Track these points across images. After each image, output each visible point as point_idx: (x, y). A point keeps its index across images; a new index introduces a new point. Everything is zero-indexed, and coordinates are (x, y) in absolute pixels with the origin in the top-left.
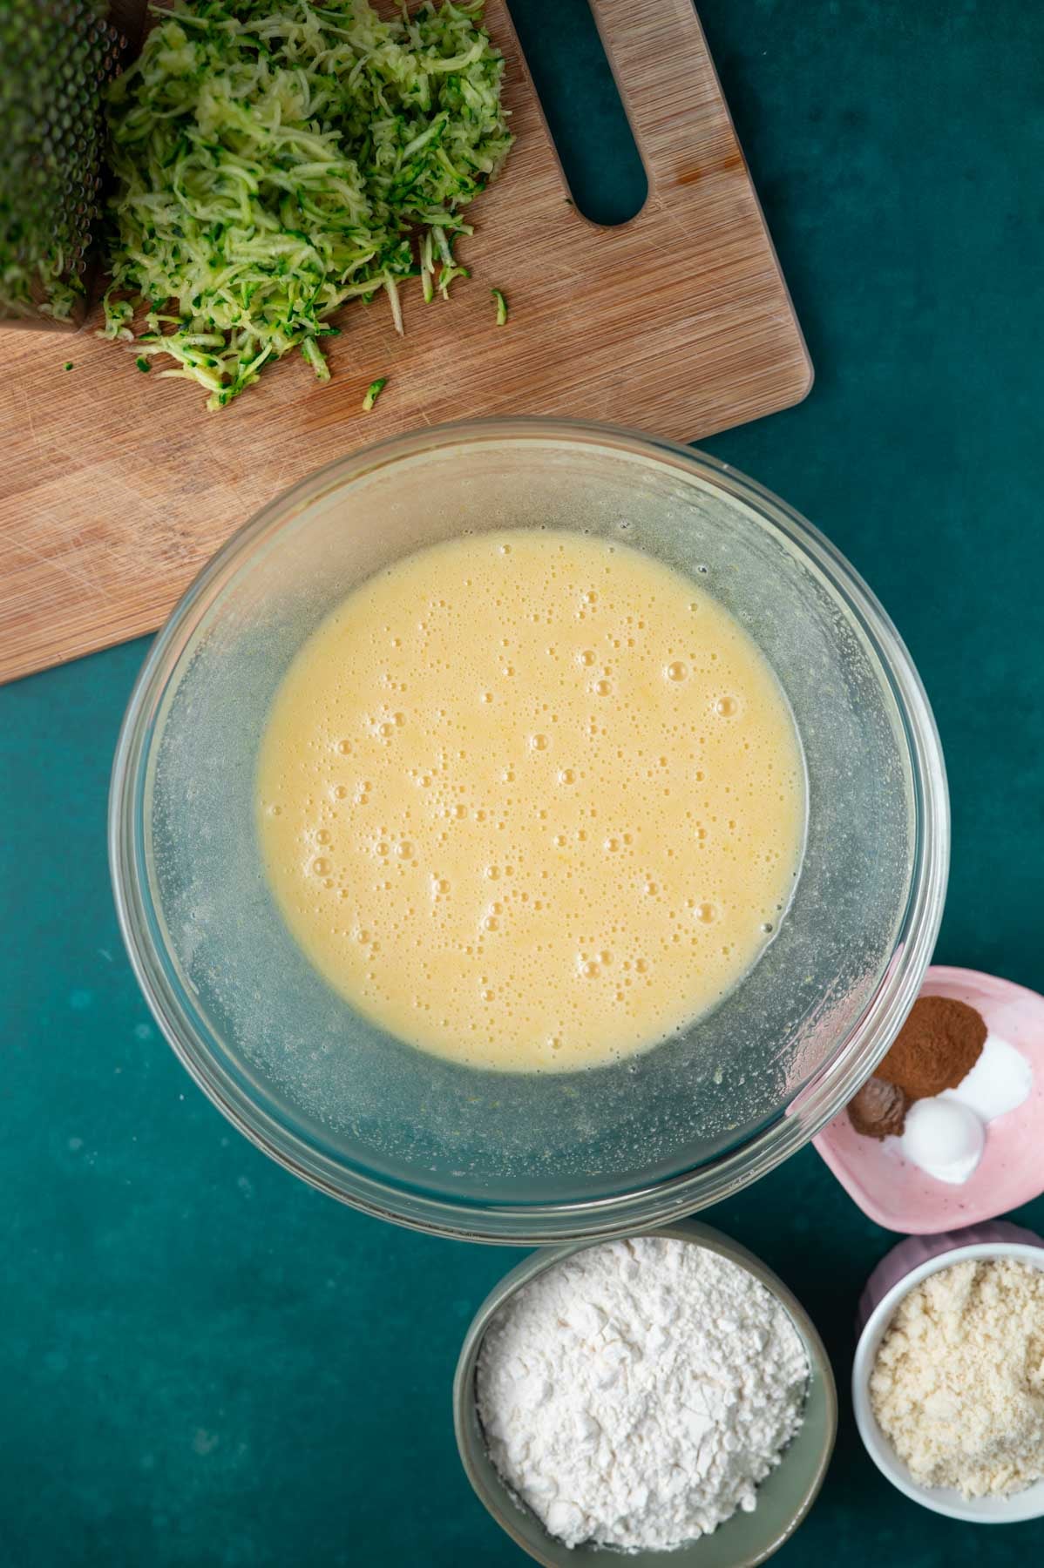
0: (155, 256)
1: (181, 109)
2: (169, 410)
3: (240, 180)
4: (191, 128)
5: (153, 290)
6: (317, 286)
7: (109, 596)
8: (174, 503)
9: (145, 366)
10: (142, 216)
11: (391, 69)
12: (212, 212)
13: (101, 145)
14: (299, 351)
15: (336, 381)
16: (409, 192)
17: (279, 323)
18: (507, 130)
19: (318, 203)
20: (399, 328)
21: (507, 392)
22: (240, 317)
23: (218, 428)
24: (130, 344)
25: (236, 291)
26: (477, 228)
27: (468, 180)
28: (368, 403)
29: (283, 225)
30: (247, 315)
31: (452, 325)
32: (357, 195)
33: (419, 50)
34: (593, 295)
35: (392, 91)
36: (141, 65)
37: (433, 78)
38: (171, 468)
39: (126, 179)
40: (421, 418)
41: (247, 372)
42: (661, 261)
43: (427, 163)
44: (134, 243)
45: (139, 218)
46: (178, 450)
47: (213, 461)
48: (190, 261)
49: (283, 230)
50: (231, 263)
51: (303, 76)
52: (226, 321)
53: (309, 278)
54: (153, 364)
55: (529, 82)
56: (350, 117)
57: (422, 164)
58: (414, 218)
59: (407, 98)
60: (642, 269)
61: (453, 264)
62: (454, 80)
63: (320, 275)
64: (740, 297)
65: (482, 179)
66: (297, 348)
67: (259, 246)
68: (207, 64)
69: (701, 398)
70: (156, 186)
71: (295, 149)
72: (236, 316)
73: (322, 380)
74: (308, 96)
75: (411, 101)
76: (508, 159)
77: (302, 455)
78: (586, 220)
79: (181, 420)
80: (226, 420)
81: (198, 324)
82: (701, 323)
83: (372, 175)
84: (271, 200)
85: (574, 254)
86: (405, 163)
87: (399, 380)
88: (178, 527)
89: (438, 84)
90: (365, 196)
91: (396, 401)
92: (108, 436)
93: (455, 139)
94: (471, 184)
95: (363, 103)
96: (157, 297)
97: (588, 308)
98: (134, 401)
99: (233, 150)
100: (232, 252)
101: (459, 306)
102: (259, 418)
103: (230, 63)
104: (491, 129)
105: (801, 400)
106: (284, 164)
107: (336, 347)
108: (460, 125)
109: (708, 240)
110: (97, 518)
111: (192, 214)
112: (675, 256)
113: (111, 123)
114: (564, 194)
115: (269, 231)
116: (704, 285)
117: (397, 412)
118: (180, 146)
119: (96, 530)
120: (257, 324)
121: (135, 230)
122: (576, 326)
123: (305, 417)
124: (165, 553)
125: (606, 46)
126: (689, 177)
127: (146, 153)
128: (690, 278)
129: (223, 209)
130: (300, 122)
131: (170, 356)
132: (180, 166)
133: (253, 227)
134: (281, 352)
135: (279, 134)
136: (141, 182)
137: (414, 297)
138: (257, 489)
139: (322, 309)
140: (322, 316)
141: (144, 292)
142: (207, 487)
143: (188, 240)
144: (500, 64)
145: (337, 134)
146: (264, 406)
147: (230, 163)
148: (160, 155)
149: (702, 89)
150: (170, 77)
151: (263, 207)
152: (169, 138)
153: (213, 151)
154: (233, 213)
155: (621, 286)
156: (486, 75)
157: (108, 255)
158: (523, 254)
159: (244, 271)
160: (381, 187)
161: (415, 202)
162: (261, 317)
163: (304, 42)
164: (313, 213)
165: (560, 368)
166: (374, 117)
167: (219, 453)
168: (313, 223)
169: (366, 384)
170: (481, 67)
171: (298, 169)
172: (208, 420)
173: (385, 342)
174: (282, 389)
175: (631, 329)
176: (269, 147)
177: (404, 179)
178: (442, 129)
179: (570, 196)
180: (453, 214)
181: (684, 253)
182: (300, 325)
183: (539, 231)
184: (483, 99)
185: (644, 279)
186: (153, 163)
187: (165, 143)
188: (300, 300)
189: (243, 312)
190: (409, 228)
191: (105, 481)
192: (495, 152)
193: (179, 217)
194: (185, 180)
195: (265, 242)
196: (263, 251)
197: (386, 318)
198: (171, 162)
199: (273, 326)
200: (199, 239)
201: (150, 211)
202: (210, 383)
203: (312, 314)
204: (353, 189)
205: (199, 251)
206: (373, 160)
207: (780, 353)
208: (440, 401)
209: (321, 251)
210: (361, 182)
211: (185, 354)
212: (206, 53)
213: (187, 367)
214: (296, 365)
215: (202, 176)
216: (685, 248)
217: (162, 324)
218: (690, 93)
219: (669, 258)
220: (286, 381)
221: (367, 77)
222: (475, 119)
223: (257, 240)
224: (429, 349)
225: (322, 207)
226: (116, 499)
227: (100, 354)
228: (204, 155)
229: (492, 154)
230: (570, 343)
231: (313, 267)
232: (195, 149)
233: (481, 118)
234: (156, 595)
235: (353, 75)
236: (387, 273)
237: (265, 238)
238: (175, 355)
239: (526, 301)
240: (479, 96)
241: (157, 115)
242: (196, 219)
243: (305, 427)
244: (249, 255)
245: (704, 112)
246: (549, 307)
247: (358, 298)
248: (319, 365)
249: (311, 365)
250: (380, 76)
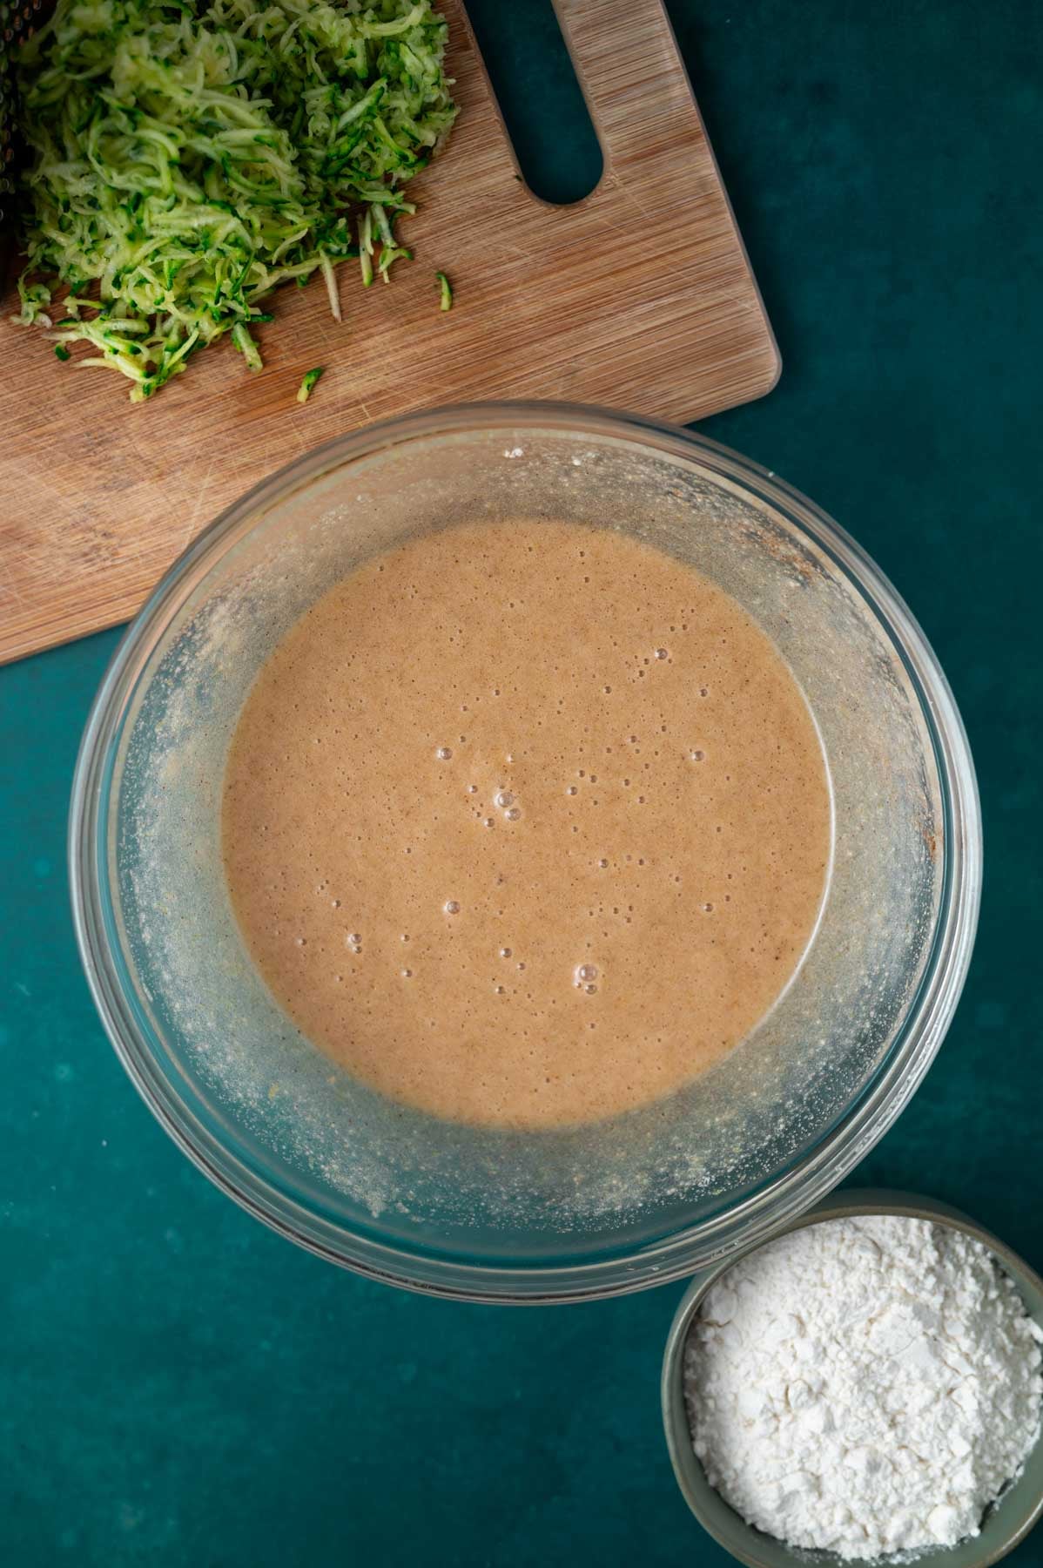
0: (72, 233)
1: (97, 70)
2: (90, 402)
3: (159, 146)
4: (107, 90)
5: (72, 272)
6: (245, 264)
7: (25, 601)
8: (95, 502)
9: (64, 354)
10: (57, 189)
11: (325, 33)
12: (130, 180)
13: (11, 111)
14: (229, 338)
15: (268, 370)
16: (344, 165)
17: (206, 308)
18: (451, 100)
19: (246, 174)
20: (336, 313)
21: (453, 382)
22: (163, 299)
23: (142, 421)
24: (48, 331)
25: (158, 270)
26: (420, 207)
27: (409, 153)
28: (302, 395)
29: (207, 196)
30: (170, 296)
31: (394, 311)
32: (288, 167)
33: (357, 14)
34: (545, 279)
35: (326, 57)
36: (55, 23)
37: (371, 44)
38: (92, 464)
39: (39, 148)
40: (360, 410)
41: (172, 360)
42: (618, 242)
43: (363, 134)
44: (49, 219)
45: (53, 191)
46: (99, 444)
47: (138, 457)
48: (108, 236)
49: (207, 200)
50: (151, 237)
51: (230, 40)
52: (148, 303)
53: (236, 253)
54: (73, 352)
55: (475, 50)
56: (281, 84)
57: (358, 136)
58: (351, 195)
59: (342, 64)
60: (595, 251)
61: (394, 245)
62: (393, 45)
63: (248, 252)
64: (703, 280)
65: (425, 155)
66: (227, 335)
67: (180, 217)
68: (126, 21)
69: (661, 389)
70: (71, 154)
71: (219, 113)
72: (159, 298)
73: (253, 369)
74: (235, 60)
75: (346, 67)
76: (453, 132)
77: (232, 449)
78: (536, 198)
79: (101, 413)
80: (150, 413)
81: (120, 308)
82: (662, 308)
83: (304, 147)
84: (193, 168)
85: (525, 234)
86: (340, 134)
87: (337, 370)
88: (99, 527)
89: (375, 49)
90: (296, 169)
91: (334, 393)
92: (24, 430)
93: (395, 109)
94: (412, 158)
95: (295, 69)
96: (75, 280)
97: (538, 292)
98: (53, 391)
99: (151, 114)
100: (152, 225)
101: (401, 290)
102: (187, 410)
103: (151, 23)
104: (433, 99)
105: (768, 391)
106: (207, 129)
107: (270, 333)
108: (399, 94)
109: (667, 220)
110: (12, 517)
111: (108, 182)
112: (631, 238)
113: (22, 87)
114: (512, 170)
115: (191, 202)
116: (664, 268)
117: (334, 404)
118: (96, 109)
119: (11, 530)
120: (183, 309)
121: (50, 205)
122: (527, 312)
123: (236, 409)
124: (85, 555)
125: (558, 10)
126: (647, 153)
127: (60, 120)
128: (648, 260)
129: (142, 178)
130: (227, 86)
131: (91, 343)
132: (95, 132)
133: (174, 196)
134: (209, 339)
135: (202, 97)
136: (56, 150)
137: (352, 281)
138: (184, 487)
139: (252, 292)
140: (253, 301)
141: (62, 274)
142: (130, 484)
143: (106, 213)
144: (443, 29)
145: (268, 103)
146: (191, 397)
147: (147, 127)
148: (75, 120)
149: (660, 58)
150: (85, 36)
151: (184, 176)
152: (83, 102)
153: (130, 114)
154: (152, 182)
155: (574, 268)
156: (427, 40)
157: (23, 235)
158: (469, 234)
159: (165, 245)
160: (314, 159)
161: (351, 176)
162: (185, 301)
163: (232, 5)
164: (240, 184)
165: (509, 357)
166: (307, 84)
167: (143, 448)
168: (240, 195)
169: (300, 374)
170: (422, 32)
171: (223, 136)
172: (131, 412)
173: (321, 328)
174: (212, 378)
175: (585, 315)
176: (191, 111)
177: (339, 151)
178: (379, 97)
179: (519, 173)
180: (394, 191)
181: (641, 234)
182: (229, 309)
183: (487, 210)
184: (423, 65)
185: (599, 262)
186: (67, 129)
187: (80, 107)
188: (227, 281)
189: (166, 292)
190: (346, 205)
191: (21, 477)
192: (439, 124)
193: (95, 188)
194: (101, 148)
195: (187, 213)
196: (184, 223)
197: (323, 303)
198: (86, 127)
199: (200, 309)
200: (116, 211)
201: (64, 182)
202: (133, 372)
203: (241, 297)
204: (284, 160)
205: (116, 224)
206: (306, 132)
207: (747, 340)
208: (380, 392)
209: (248, 224)
210: (292, 154)
211: (107, 341)
212: (125, 12)
213: (108, 355)
214: (226, 353)
215: (119, 143)
216: (643, 228)
217: (81, 309)
218: (647, 63)
219: (626, 239)
220: (215, 371)
221: (299, 42)
222: (416, 88)
223: (178, 211)
224: (370, 336)
225: (250, 178)
226: (33, 497)
227: (15, 342)
228: (120, 118)
229: (435, 126)
230: (520, 329)
231: (240, 242)
232: (111, 112)
233: (421, 87)
234: (76, 601)
235: (284, 40)
236: (322, 254)
237: (187, 210)
238: (95, 342)
239: (473, 284)
240: (419, 62)
241: (70, 76)
242: (113, 189)
243: (235, 420)
244: (169, 227)
245: (662, 82)
246: (496, 291)
247: (291, 281)
248: (251, 353)
249: (242, 353)
250: (313, 40)
